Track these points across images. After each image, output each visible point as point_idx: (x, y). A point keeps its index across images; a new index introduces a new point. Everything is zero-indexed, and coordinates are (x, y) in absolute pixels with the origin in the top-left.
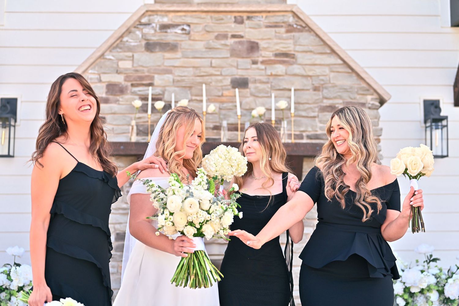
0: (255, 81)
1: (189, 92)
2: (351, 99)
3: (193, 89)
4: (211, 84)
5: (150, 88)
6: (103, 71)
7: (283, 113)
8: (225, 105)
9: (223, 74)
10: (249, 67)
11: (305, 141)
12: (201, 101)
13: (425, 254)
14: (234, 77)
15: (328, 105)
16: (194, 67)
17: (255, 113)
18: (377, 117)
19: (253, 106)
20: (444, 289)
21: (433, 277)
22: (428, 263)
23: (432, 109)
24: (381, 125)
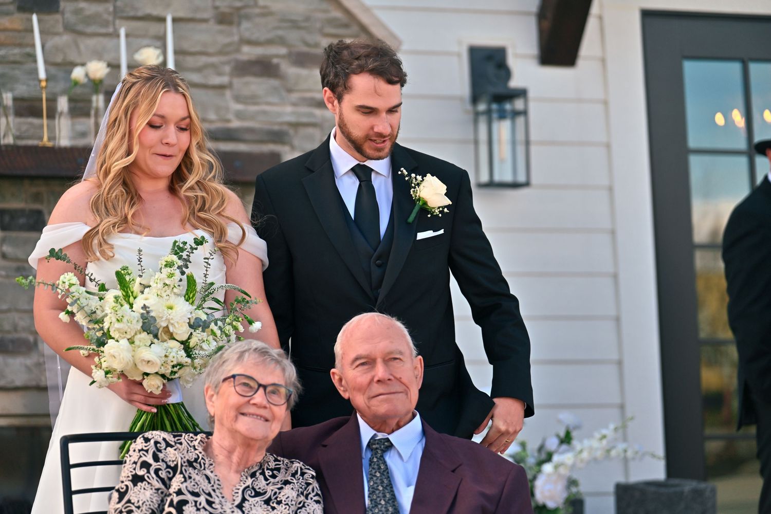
15: (253, 58)
17: (78, 73)
19: (73, 57)
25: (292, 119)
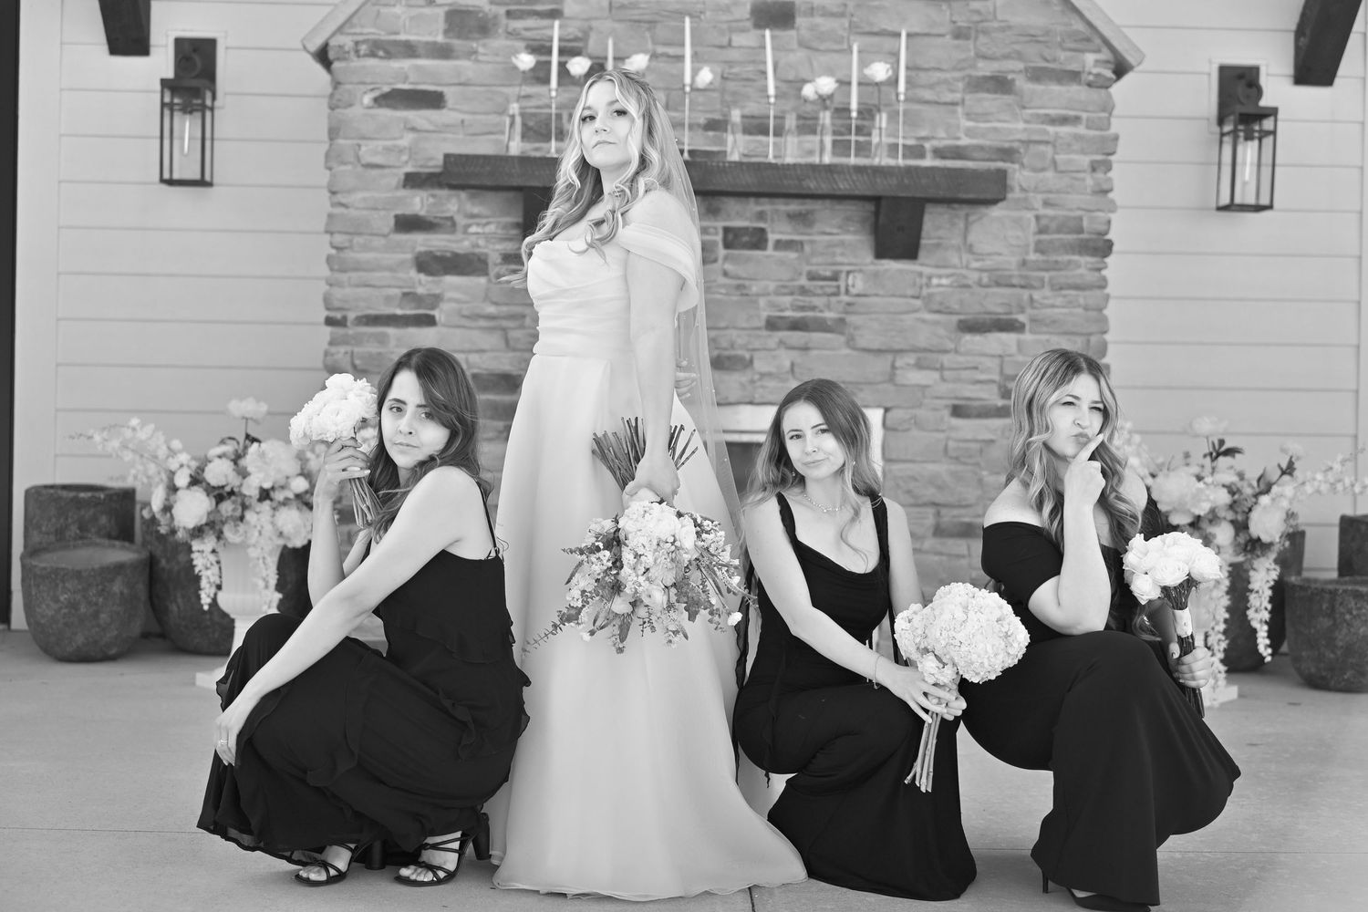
1: (648, 34)
2: (1047, 61)
3: (659, 26)
4: (704, 17)
5: (557, 23)
7: (879, 91)
8: (736, 69)
11: (928, 162)
12: (681, 58)
13: (1207, 438)
15: (988, 74)
17: (808, 91)
18: (1108, 107)
19: (804, 74)
20: (1247, 518)
21: (1225, 491)
22: (1214, 459)
23: (1240, 89)
24: (1116, 126)
25: (1024, 137)
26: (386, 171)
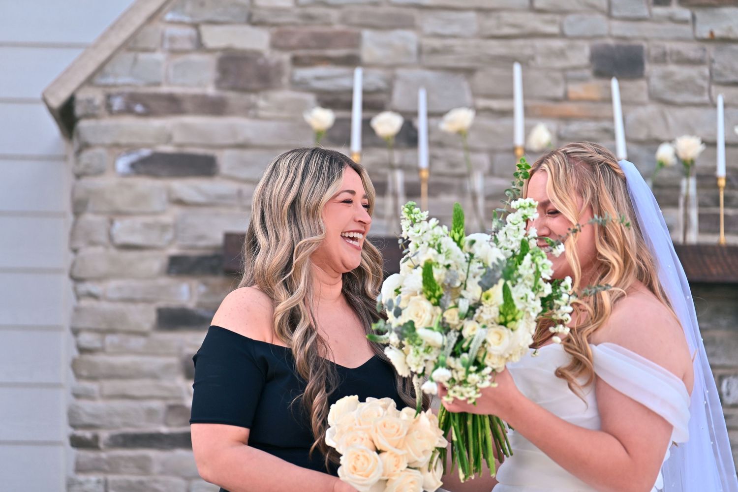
0: (662, 58)
1: (465, 85)
3: (480, 75)
4: (532, 63)
5: (358, 72)
6: (208, 15)
8: (574, 127)
9: (568, 31)
10: (645, 13)
12: (508, 113)
14: (598, 42)
16: (480, 10)
17: (665, 153)
19: (658, 132)
26: (146, 254)
